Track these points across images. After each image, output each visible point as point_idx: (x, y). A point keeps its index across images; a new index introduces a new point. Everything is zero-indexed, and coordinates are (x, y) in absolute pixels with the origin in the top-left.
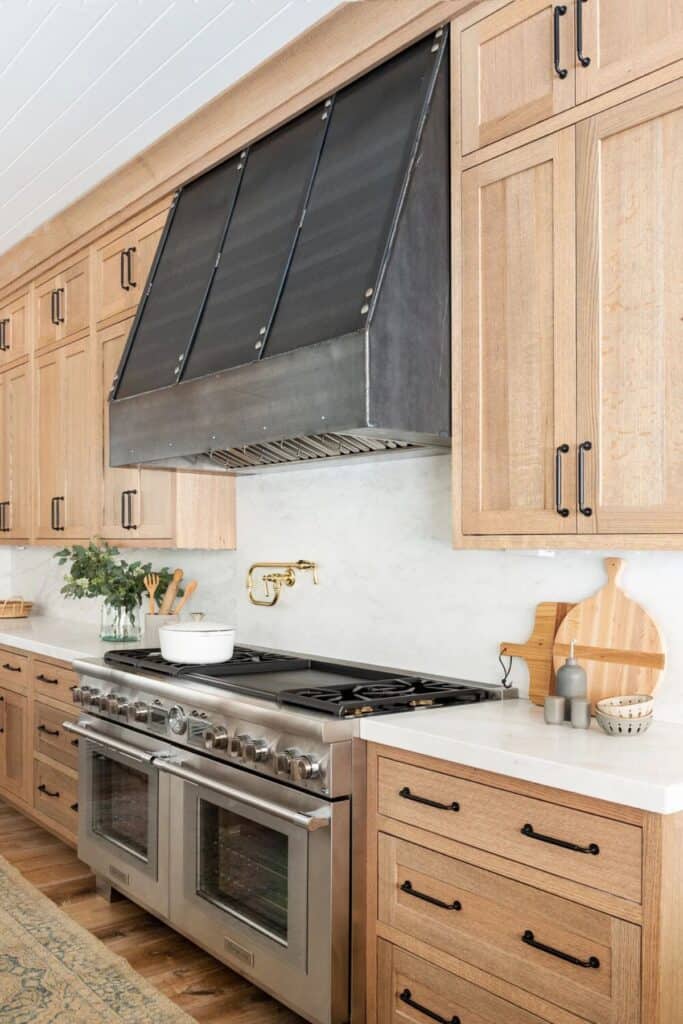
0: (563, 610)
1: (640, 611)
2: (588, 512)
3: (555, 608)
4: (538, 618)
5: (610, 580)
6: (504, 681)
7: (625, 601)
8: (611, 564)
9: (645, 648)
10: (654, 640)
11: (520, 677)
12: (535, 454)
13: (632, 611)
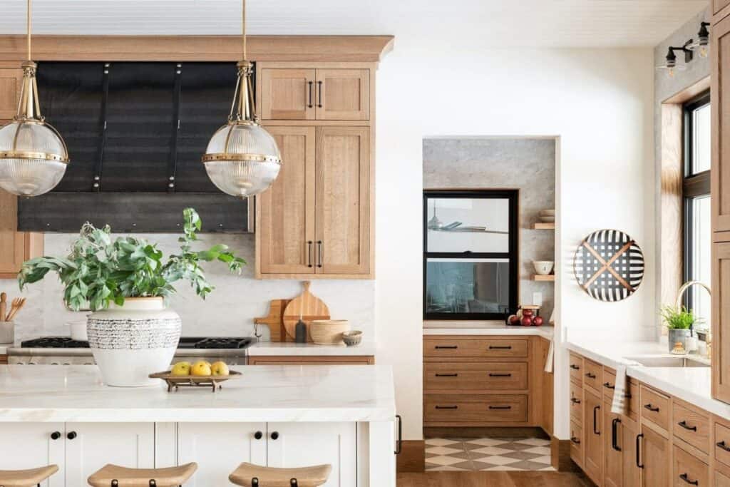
0: (284, 304)
1: (320, 301)
2: (320, 266)
3: (280, 302)
4: (271, 306)
5: (306, 290)
6: (256, 334)
7: (314, 298)
8: (305, 284)
9: (323, 314)
10: (326, 310)
11: (264, 331)
12: (296, 243)
13: (317, 301)
